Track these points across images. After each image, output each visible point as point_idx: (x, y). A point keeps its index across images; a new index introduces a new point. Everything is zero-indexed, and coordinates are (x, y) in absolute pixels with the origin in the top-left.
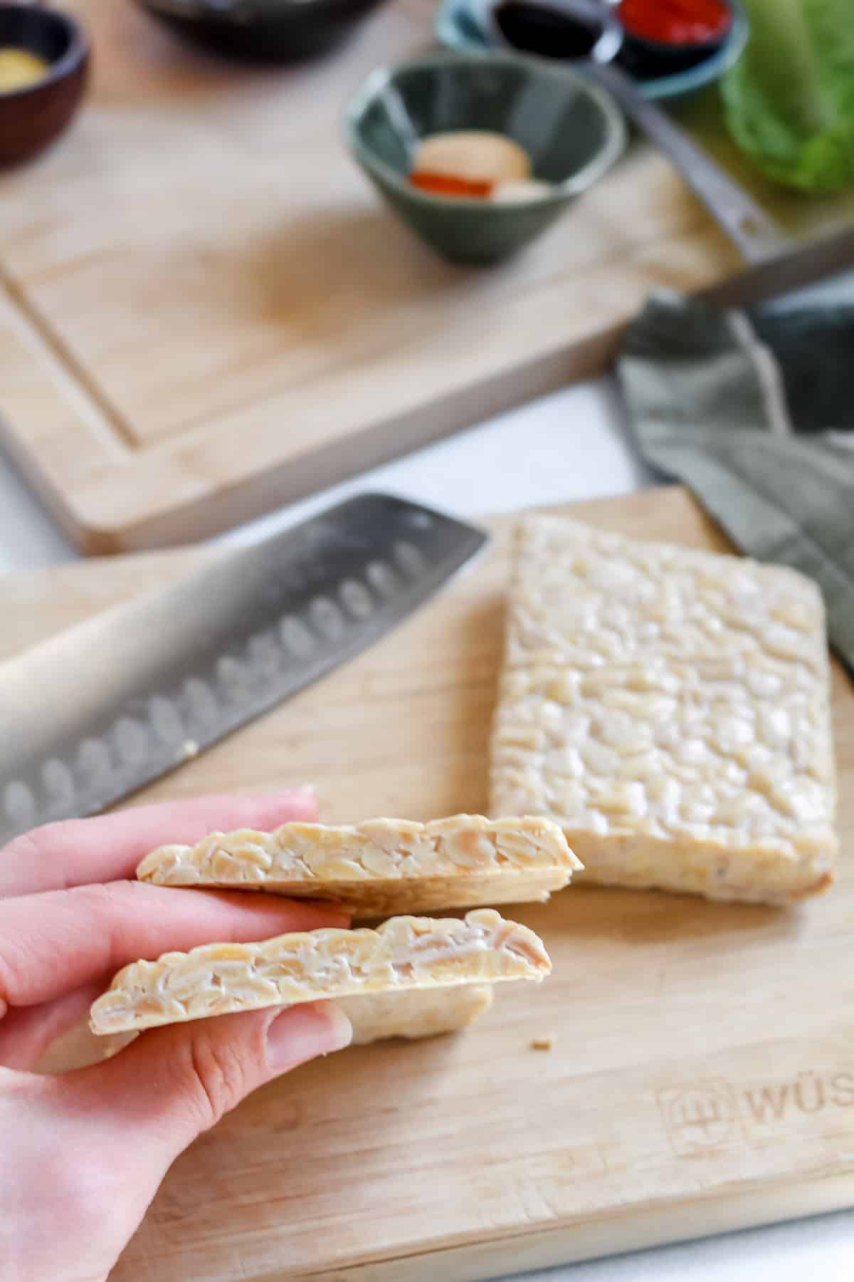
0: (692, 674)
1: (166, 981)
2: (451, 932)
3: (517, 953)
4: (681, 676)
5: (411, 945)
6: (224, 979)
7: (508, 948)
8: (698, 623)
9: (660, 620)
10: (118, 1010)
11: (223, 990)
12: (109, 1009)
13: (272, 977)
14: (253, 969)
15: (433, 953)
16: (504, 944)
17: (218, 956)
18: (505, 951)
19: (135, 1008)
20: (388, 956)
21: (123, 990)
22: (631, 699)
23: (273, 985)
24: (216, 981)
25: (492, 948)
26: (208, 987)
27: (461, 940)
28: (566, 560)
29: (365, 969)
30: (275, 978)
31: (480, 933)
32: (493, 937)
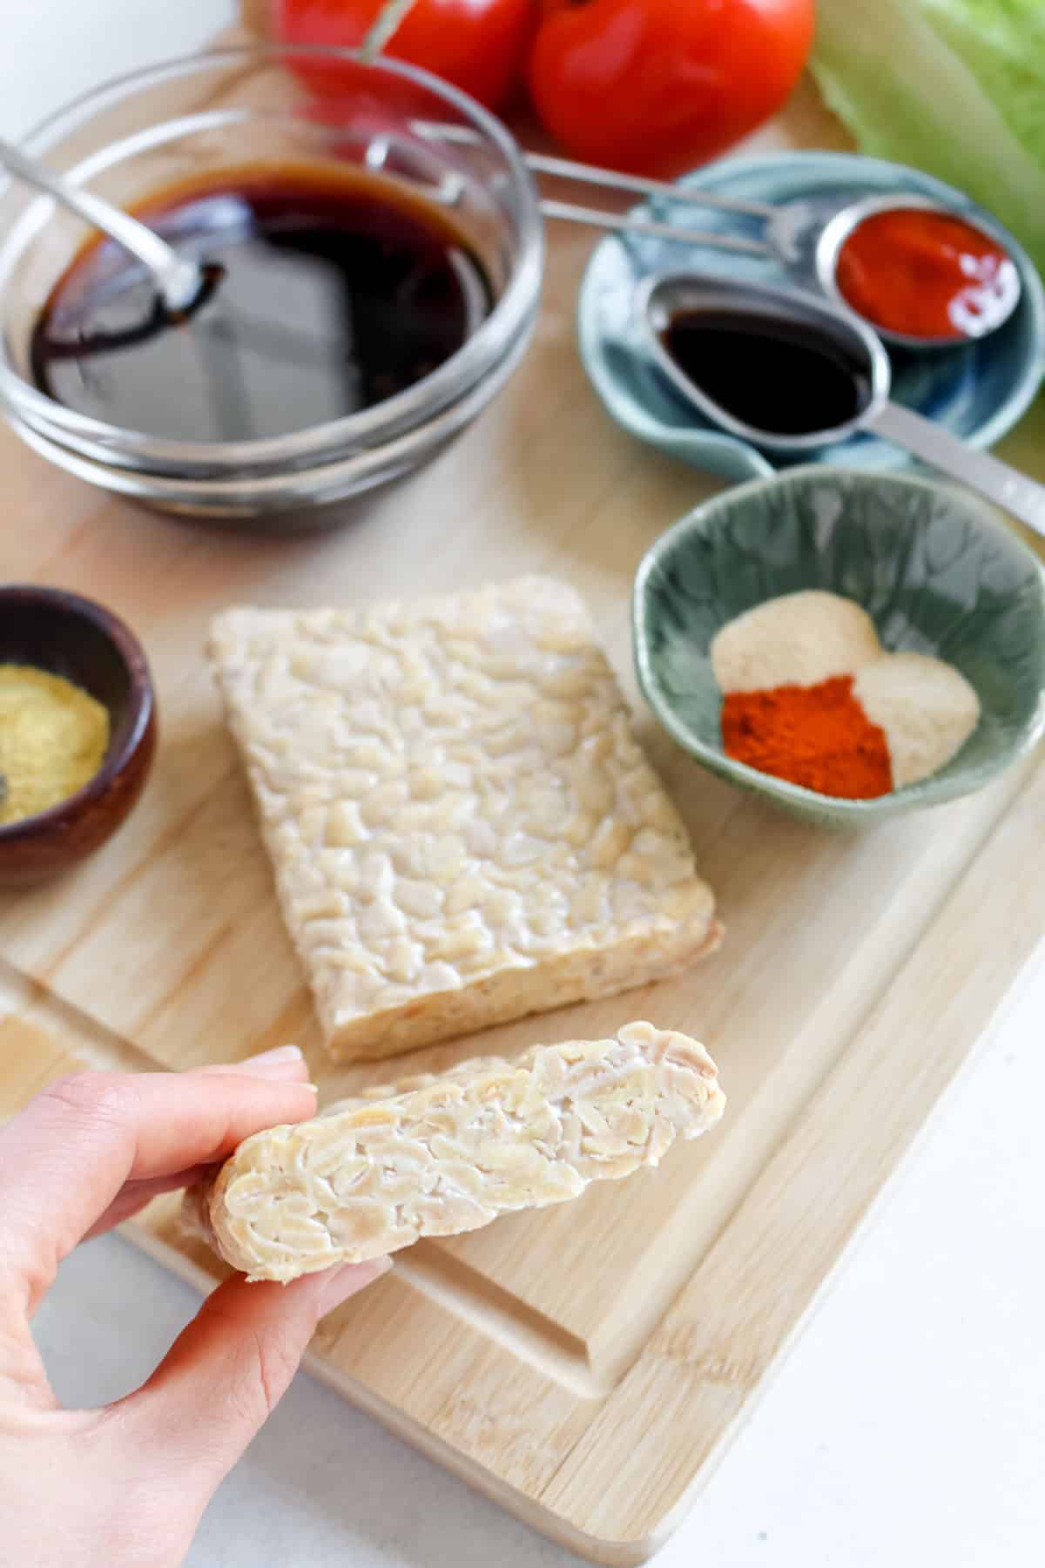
0: (478, 754)
1: (305, 1157)
2: (605, 1055)
3: (680, 1065)
4: (467, 760)
5: (565, 1078)
6: (368, 1149)
7: (670, 1061)
8: (460, 688)
9: (418, 702)
10: (256, 1195)
11: (371, 1160)
12: (245, 1195)
13: (421, 1138)
14: (398, 1131)
15: (590, 1082)
16: (665, 1055)
17: (358, 1122)
18: (666, 1064)
19: (273, 1191)
20: (543, 1094)
21: (259, 1171)
22: (424, 810)
23: (424, 1146)
24: (360, 1150)
25: (652, 1065)
26: (352, 1157)
27: (618, 1062)
28: (281, 665)
29: (520, 1114)
30: (426, 1138)
31: (637, 1050)
32: (650, 1052)
